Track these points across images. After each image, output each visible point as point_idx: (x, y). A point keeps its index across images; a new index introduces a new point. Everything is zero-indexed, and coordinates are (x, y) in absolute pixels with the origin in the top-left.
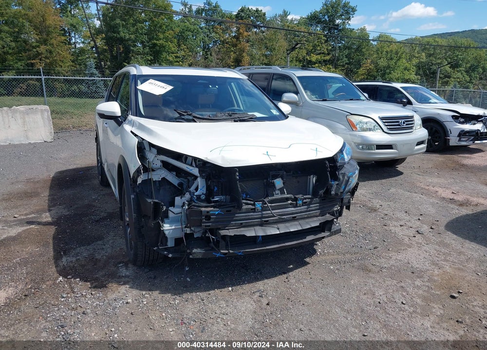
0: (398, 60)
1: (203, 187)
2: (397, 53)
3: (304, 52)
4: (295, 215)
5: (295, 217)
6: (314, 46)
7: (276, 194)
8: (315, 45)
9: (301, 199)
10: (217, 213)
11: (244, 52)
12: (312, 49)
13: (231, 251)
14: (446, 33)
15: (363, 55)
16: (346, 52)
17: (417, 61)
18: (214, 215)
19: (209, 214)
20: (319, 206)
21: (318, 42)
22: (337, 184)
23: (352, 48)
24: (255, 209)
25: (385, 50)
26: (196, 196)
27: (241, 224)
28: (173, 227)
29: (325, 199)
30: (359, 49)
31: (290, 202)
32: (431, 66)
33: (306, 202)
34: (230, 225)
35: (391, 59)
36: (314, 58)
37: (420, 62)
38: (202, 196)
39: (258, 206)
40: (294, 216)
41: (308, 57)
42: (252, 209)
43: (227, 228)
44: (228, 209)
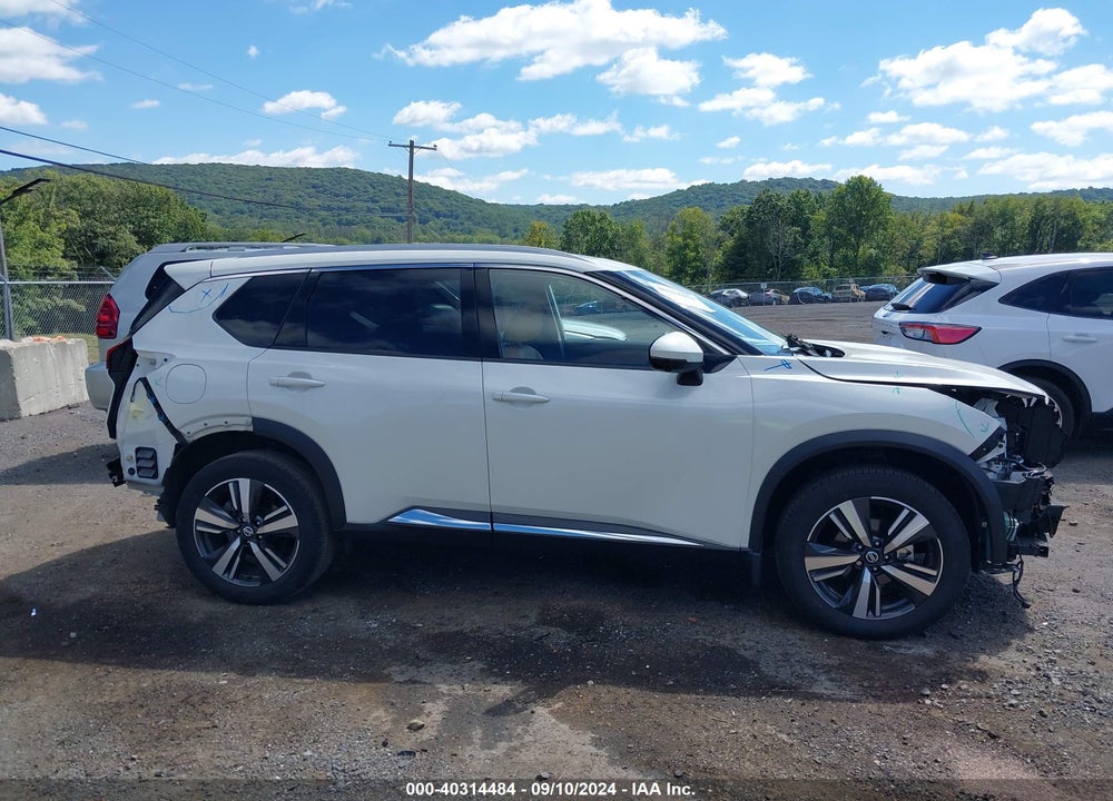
0: (20, 222)
2: (13, 205)
17: (63, 227)
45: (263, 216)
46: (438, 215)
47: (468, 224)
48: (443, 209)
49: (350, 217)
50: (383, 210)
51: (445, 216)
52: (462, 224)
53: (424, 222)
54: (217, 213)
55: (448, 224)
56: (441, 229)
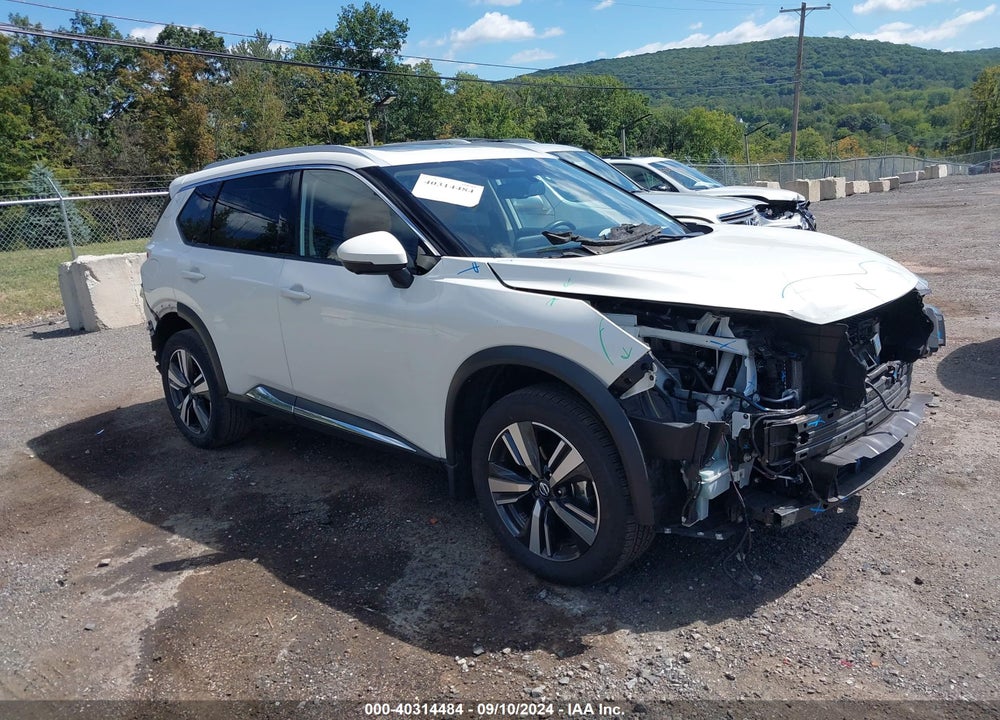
0: (502, 121)
2: (497, 108)
3: (324, 118)
6: (342, 104)
8: (342, 101)
11: (199, 123)
12: (339, 111)
14: (560, 67)
15: (436, 117)
16: (404, 112)
17: (534, 122)
21: (347, 95)
23: (412, 104)
25: (475, 105)
28: (720, 475)
30: (425, 105)
32: (557, 129)
35: (490, 120)
36: (346, 128)
37: (539, 124)
41: (333, 128)
45: (711, 94)
46: (885, 72)
47: (919, 78)
48: (891, 65)
49: (792, 86)
50: (826, 74)
51: (893, 72)
52: (912, 78)
53: (869, 81)
54: (670, 95)
55: (895, 81)
56: (887, 87)
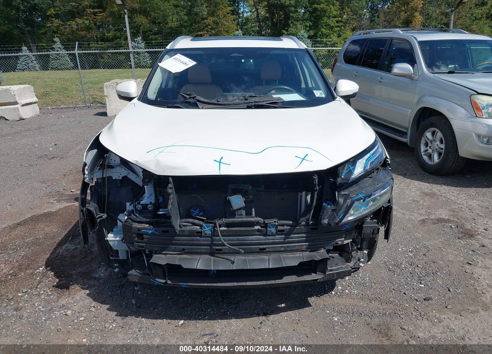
1: (151, 195)
4: (265, 246)
5: (265, 249)
7: (238, 215)
9: (273, 226)
10: (150, 232)
11: (416, 10)
13: (169, 282)
18: (147, 234)
19: (140, 232)
20: (306, 237)
22: (333, 210)
24: (201, 232)
26: (142, 205)
27: (184, 249)
28: (118, 239)
29: (316, 229)
31: (256, 227)
33: (283, 231)
34: (167, 250)
38: (149, 206)
39: (207, 229)
40: (261, 247)
42: (198, 232)
43: (164, 252)
44: (166, 229)
